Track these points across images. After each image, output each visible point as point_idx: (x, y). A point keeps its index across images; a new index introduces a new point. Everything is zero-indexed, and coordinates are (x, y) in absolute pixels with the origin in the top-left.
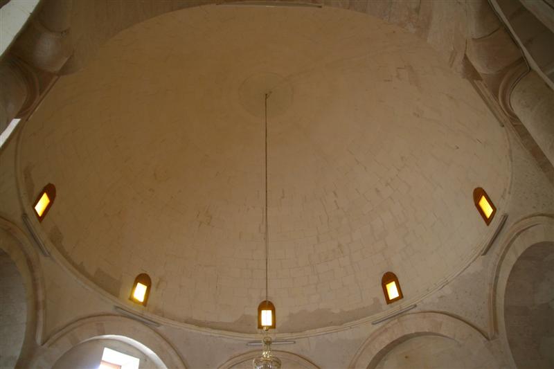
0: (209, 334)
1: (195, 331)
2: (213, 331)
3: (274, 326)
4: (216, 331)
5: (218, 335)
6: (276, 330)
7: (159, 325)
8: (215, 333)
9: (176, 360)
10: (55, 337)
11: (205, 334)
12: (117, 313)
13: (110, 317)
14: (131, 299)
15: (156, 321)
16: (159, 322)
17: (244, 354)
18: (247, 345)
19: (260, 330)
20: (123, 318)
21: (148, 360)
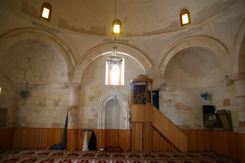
0: (154, 38)
1: (147, 38)
2: (156, 35)
3: (190, 23)
4: (157, 35)
5: (158, 37)
6: (191, 24)
7: (127, 41)
8: (157, 36)
9: (141, 54)
10: (80, 61)
11: (152, 38)
12: (105, 42)
13: (102, 45)
14: (113, 33)
15: (126, 40)
16: (128, 40)
17: (175, 42)
18: (175, 37)
19: (182, 27)
20: (109, 44)
21: (128, 58)
